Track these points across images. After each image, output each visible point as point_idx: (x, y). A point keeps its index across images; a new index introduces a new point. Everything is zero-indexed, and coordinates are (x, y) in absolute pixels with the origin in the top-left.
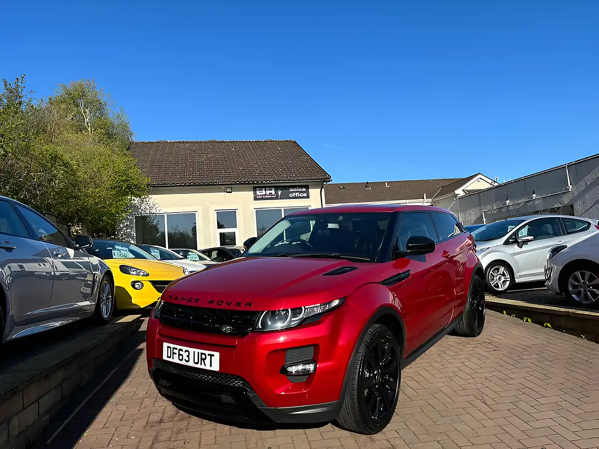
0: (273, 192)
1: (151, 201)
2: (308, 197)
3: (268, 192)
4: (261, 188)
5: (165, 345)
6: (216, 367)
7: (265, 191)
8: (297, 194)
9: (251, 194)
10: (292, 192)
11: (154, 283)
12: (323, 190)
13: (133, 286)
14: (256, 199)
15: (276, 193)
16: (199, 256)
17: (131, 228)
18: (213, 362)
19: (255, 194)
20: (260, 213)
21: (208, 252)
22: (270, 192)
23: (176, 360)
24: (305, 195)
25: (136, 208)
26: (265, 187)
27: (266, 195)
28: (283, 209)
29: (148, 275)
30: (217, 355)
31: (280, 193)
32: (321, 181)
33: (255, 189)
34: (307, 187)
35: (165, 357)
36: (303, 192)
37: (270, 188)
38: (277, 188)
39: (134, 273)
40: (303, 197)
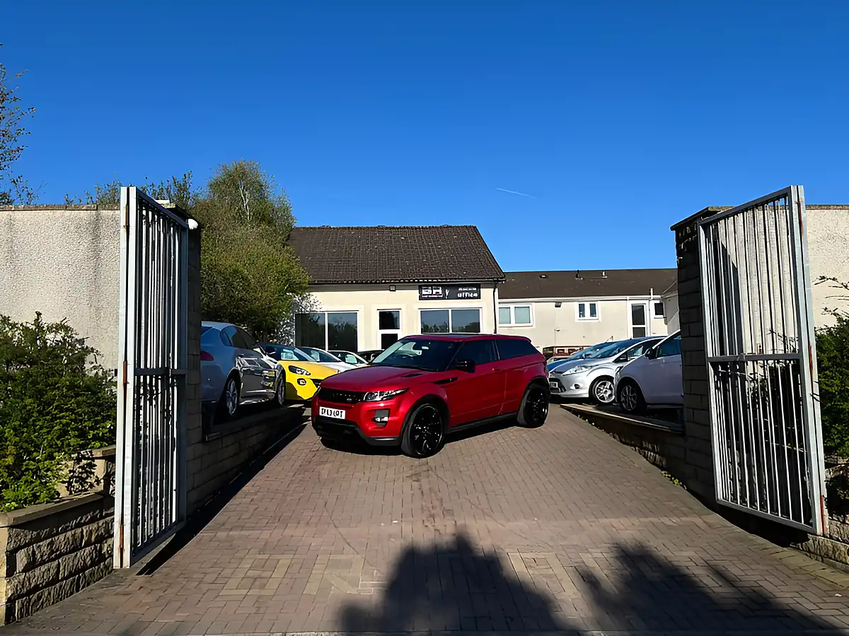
0: (440, 291)
1: (312, 298)
2: (479, 297)
3: (435, 291)
4: (427, 286)
5: (321, 408)
6: (343, 417)
7: (432, 289)
8: (466, 293)
9: (416, 293)
10: (462, 292)
11: (314, 381)
12: (497, 290)
13: (299, 383)
14: (421, 298)
15: (444, 292)
16: (357, 359)
17: (291, 326)
18: (342, 415)
19: (420, 292)
20: (424, 314)
21: (367, 355)
22: (438, 291)
23: (325, 415)
24: (476, 295)
25: (297, 305)
26: (431, 286)
27: (432, 294)
28: (450, 310)
29: (310, 374)
30: (344, 412)
31: (447, 293)
32: (494, 281)
33: (420, 288)
34: (478, 287)
35: (321, 414)
36: (474, 292)
37: (437, 287)
38: (444, 287)
39: (300, 372)
40: (474, 298)
